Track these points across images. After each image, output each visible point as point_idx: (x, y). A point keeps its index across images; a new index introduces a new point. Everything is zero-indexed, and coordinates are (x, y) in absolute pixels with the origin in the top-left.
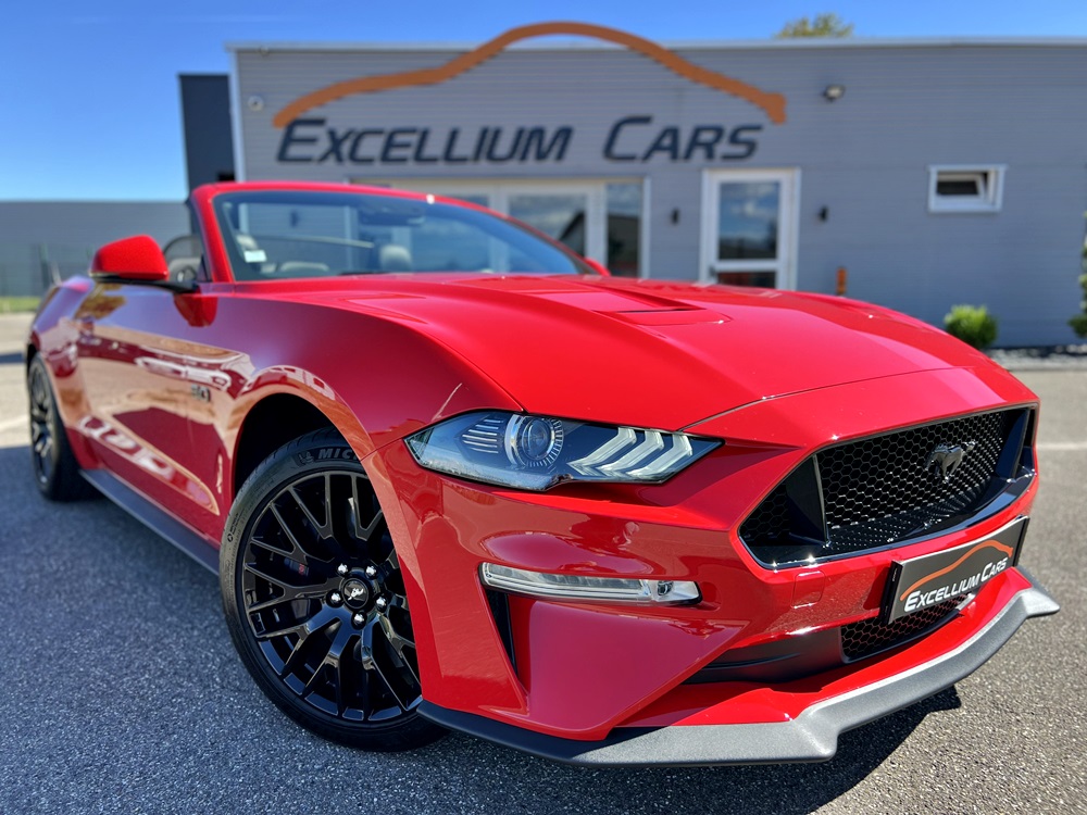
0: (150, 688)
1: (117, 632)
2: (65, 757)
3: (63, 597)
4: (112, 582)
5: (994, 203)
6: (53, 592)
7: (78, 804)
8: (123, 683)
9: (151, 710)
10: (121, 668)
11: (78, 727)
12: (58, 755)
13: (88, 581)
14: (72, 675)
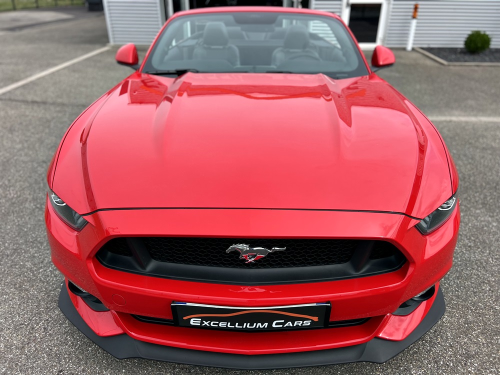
0: (51, 277)
1: (39, 239)
2: (12, 319)
3: (15, 215)
4: (38, 206)
6: (11, 211)
7: (17, 348)
8: (39, 273)
9: (51, 291)
10: (39, 263)
11: (19, 300)
12: (9, 317)
13: (27, 205)
14: (17, 267)
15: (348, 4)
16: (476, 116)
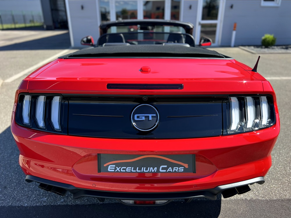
5: (278, 4)
15: (200, 24)
16: (279, 77)
